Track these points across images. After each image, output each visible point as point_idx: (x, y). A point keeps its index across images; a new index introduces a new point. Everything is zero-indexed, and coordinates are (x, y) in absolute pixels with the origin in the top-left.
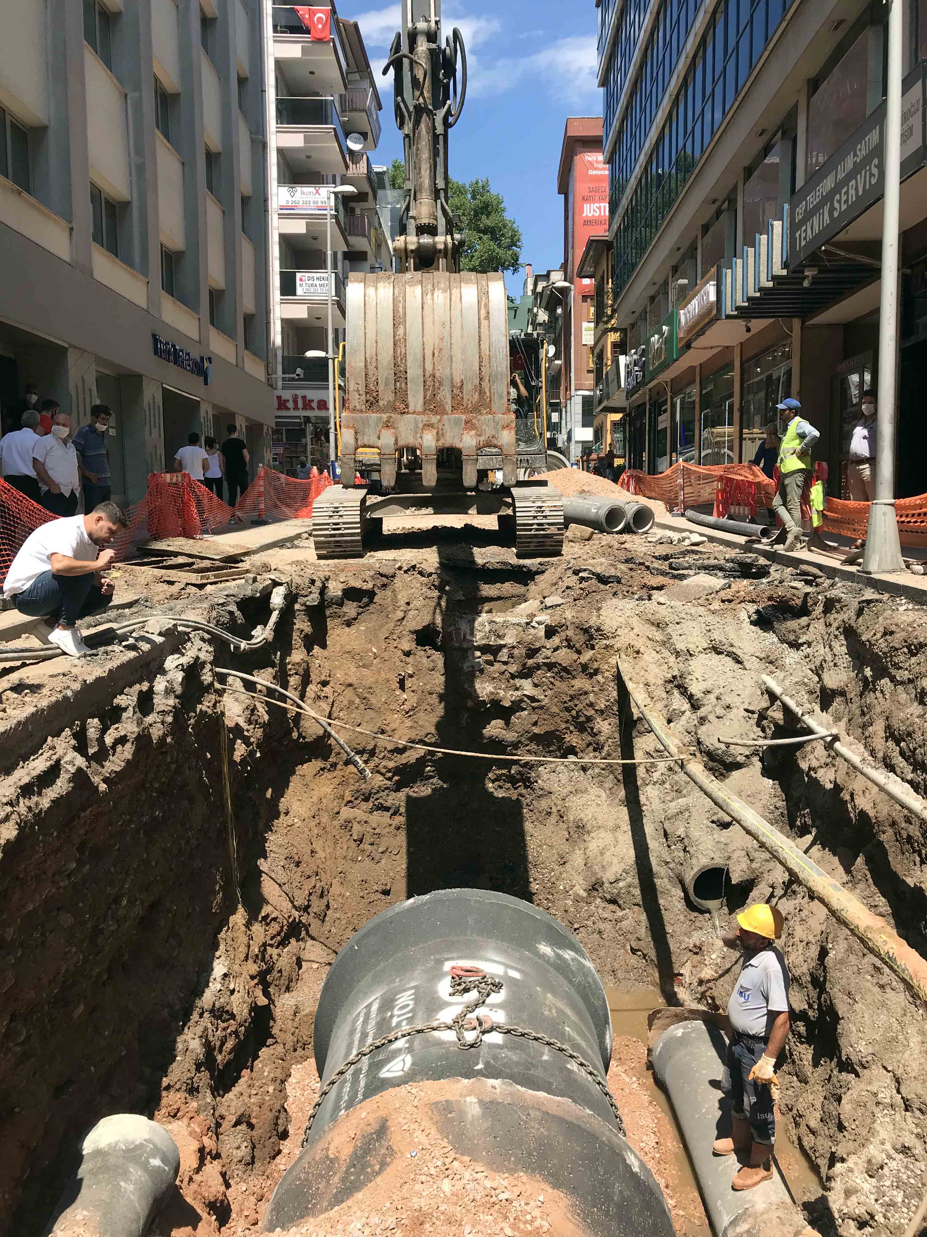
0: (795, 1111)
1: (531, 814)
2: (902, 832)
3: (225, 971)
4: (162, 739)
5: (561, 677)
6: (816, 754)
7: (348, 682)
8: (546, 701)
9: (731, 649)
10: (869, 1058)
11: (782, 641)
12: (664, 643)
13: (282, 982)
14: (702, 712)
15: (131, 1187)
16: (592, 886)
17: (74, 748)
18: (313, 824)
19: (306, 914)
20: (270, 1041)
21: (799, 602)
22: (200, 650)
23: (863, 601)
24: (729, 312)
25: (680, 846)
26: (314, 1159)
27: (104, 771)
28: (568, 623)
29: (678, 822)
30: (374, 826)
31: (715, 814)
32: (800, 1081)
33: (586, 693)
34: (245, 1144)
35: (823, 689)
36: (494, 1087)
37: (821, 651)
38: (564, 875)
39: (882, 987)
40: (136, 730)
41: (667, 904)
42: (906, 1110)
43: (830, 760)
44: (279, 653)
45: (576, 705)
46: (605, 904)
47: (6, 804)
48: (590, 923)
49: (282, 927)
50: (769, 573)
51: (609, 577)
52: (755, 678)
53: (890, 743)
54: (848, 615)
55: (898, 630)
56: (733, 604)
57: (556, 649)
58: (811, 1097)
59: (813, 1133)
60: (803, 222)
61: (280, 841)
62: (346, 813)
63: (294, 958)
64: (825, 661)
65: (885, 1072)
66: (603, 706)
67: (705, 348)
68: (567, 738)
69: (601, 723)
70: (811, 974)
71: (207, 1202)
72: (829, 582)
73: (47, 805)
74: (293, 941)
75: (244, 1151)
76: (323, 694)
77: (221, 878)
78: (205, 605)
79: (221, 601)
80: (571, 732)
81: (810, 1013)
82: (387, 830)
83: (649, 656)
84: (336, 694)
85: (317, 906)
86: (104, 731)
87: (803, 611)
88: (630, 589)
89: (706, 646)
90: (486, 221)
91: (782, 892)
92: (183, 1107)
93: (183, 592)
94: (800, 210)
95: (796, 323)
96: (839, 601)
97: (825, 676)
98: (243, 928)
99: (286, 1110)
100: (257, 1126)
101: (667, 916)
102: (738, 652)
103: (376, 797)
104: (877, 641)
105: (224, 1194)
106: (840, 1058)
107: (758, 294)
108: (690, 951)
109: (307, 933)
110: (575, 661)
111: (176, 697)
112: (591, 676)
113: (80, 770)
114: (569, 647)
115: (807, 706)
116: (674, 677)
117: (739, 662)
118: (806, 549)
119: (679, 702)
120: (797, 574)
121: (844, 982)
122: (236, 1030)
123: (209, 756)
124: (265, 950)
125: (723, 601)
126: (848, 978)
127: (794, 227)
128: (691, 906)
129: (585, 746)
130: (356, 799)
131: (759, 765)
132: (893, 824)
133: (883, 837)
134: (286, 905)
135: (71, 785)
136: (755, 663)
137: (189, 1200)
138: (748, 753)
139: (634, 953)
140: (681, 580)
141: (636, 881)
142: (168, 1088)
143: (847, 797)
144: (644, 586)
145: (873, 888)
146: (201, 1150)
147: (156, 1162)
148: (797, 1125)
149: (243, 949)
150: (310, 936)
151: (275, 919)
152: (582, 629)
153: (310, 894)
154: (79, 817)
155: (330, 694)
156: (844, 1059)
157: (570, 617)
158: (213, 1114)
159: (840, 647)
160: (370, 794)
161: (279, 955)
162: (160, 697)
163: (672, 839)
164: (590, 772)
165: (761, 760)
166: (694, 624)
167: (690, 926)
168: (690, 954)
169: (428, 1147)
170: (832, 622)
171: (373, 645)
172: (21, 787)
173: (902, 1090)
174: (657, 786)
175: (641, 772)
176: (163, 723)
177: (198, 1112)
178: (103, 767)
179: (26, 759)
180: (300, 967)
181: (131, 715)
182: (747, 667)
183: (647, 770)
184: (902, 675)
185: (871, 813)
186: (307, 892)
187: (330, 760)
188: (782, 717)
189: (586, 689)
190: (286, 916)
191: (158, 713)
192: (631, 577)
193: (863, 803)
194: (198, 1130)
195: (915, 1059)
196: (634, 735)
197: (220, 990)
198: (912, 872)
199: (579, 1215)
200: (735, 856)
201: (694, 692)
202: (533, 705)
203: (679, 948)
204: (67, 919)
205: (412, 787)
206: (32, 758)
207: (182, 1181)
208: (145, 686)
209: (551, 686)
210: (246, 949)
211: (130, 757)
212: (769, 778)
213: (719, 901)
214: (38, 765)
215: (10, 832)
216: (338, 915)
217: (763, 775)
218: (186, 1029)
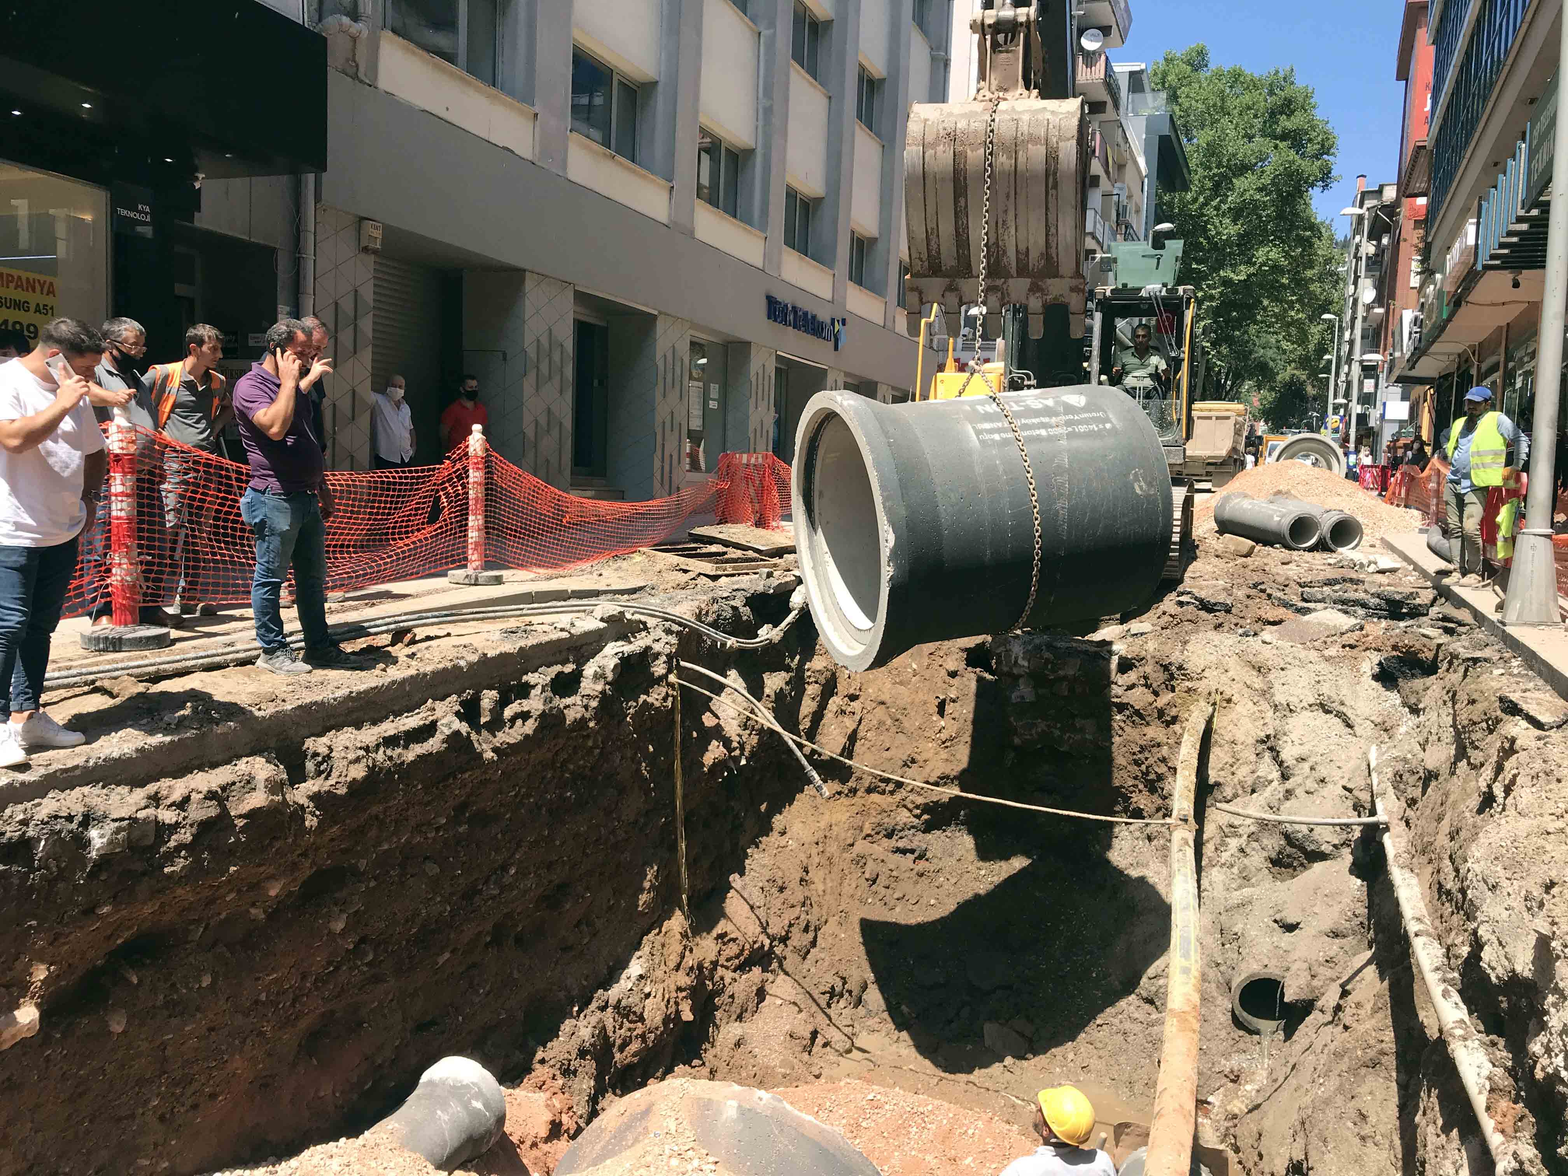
3: (643, 972)
4: (581, 722)
5: (1133, 722)
7: (879, 699)
9: (1342, 708)
11: (1405, 704)
13: (733, 1009)
14: (1289, 785)
15: (446, 1118)
17: (457, 714)
18: (814, 851)
19: (781, 945)
20: (696, 1062)
21: (1430, 655)
22: (656, 641)
23: (1469, 659)
24: (1486, 261)
25: (1234, 946)
28: (1149, 657)
29: (1236, 916)
30: (892, 867)
31: (1279, 911)
33: (1159, 745)
35: (1424, 769)
36: (761, 1099)
37: (1431, 720)
38: (1102, 961)
39: (1363, 1138)
40: (541, 707)
44: (798, 657)
45: (1147, 759)
46: (1141, 1003)
47: (361, 748)
48: (1116, 1021)
49: (742, 950)
51: (1215, 604)
52: (1364, 748)
54: (1458, 676)
55: (1480, 699)
56: (1355, 651)
57: (1131, 687)
60: (1537, 148)
61: (765, 861)
62: (862, 846)
63: (754, 988)
64: (1432, 733)
68: (1135, 798)
69: (1173, 784)
73: (413, 759)
74: (757, 969)
76: (849, 709)
77: (657, 877)
78: (706, 597)
79: (725, 595)
80: (1140, 791)
82: (907, 874)
83: (1243, 707)
84: (865, 711)
85: (798, 939)
86: (503, 703)
87: (1430, 669)
88: (1241, 622)
89: (1312, 700)
90: (1286, 123)
91: (1331, 1019)
92: (549, 1081)
93: (692, 581)
94: (1534, 136)
96: (1457, 657)
97: (1427, 753)
98: (681, 937)
102: (1350, 713)
103: (900, 834)
104: (1462, 710)
107: (1512, 239)
108: (1225, 1077)
109: (781, 966)
110: (1151, 704)
111: (606, 683)
112: (1168, 724)
113: (459, 734)
114: (1147, 686)
116: (1268, 737)
117: (1349, 726)
119: (1268, 769)
121: (1321, 1125)
122: (645, 1034)
123: (651, 748)
124: (715, 969)
126: (1328, 1123)
127: (1530, 155)
128: (1237, 1023)
129: (1154, 810)
130: (878, 833)
131: (1349, 859)
134: (752, 929)
135: (445, 745)
136: (1369, 729)
138: (1336, 842)
140: (1305, 615)
142: (542, 1061)
144: (1257, 619)
145: (1389, 1021)
147: (478, 1105)
149: (674, 958)
150: (783, 970)
151: (734, 940)
152: (1161, 665)
153: (791, 925)
154: (455, 778)
155: (858, 711)
157: (1151, 649)
158: (588, 1102)
159: (1445, 717)
160: (893, 831)
161: (734, 980)
162: (588, 681)
163: (1227, 936)
164: (1155, 842)
165: (1352, 853)
166: (1302, 672)
167: (1232, 1046)
168: (1225, 1080)
169: (674, 1132)
170: (1447, 683)
171: (914, 660)
172: (384, 738)
174: (1224, 868)
175: (1209, 849)
176: (586, 707)
177: (566, 1091)
178: (495, 737)
179: (398, 714)
180: (761, 1000)
181: (539, 693)
182: (1358, 734)
183: (1216, 849)
184: (1474, 757)
186: (787, 922)
187: (850, 784)
189: (1158, 740)
190: (751, 940)
191: (582, 696)
192: (1246, 606)
194: (558, 1106)
196: (1208, 803)
197: (631, 990)
200: (1294, 968)
201: (1286, 758)
202: (1096, 752)
203: (1210, 1069)
204: (432, 869)
205: (944, 831)
206: (406, 715)
207: (520, 1141)
209: (1121, 731)
210: (679, 958)
211: (530, 732)
212: (1358, 877)
213: (1274, 1024)
214: (411, 722)
215: (358, 772)
216: (822, 955)
217: (1351, 872)
218: (582, 1015)
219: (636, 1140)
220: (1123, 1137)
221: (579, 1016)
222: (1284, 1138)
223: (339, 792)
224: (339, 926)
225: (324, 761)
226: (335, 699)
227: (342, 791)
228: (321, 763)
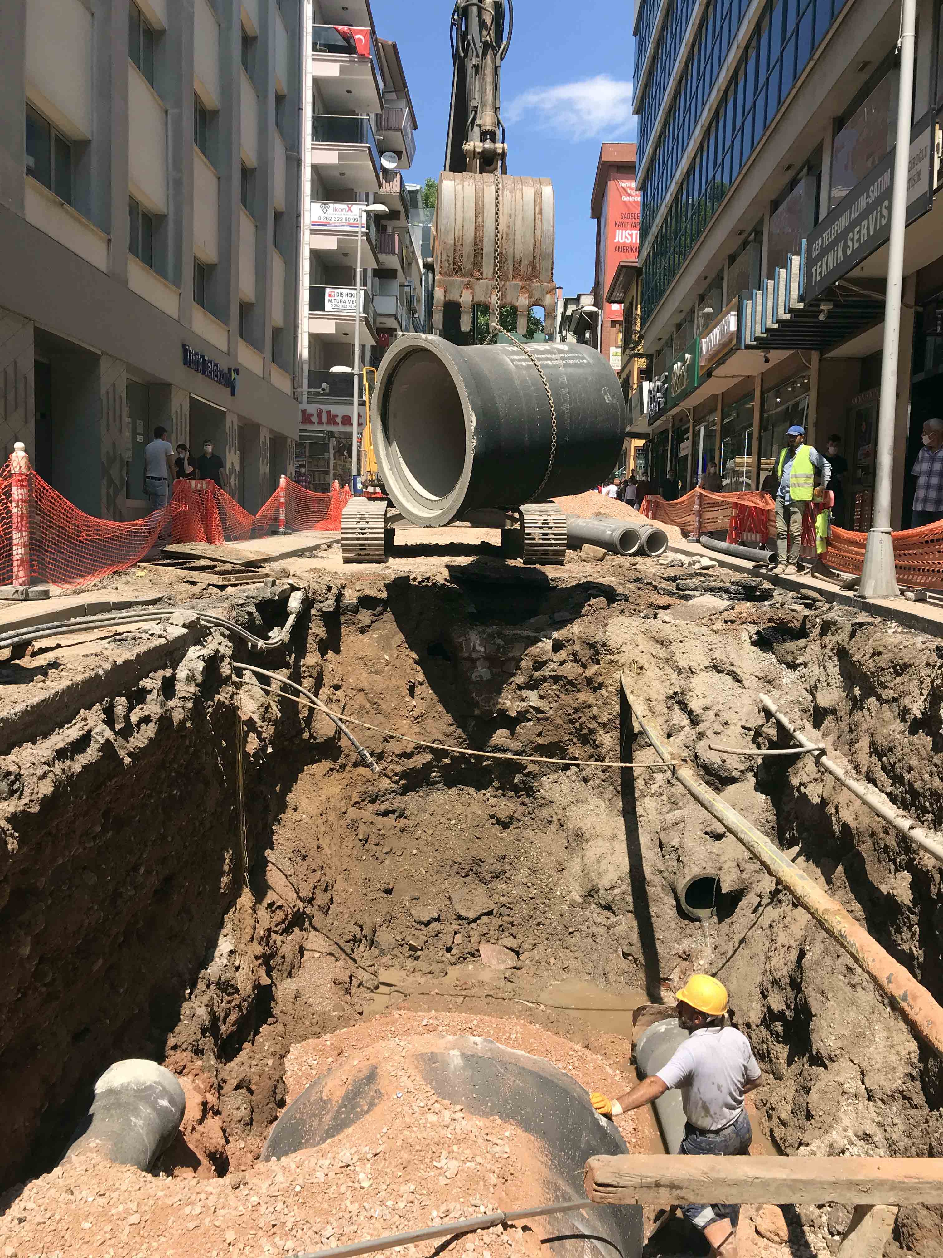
0: (768, 1105)
1: (532, 822)
2: (880, 842)
3: (231, 948)
4: (183, 722)
5: (566, 690)
6: (806, 769)
7: (359, 687)
8: (551, 712)
9: (732, 668)
10: (838, 1052)
11: (781, 662)
12: (667, 661)
13: (285, 967)
14: (701, 728)
15: (140, 1123)
16: (589, 892)
17: (104, 721)
18: (320, 821)
19: (310, 906)
20: (270, 1020)
21: (798, 624)
22: (220, 644)
23: (856, 624)
24: (748, 342)
25: (674, 856)
26: (309, 1101)
27: (129, 745)
28: (575, 638)
29: (672, 833)
30: (380, 827)
31: (709, 825)
32: (776, 1079)
33: (590, 706)
34: (245, 1106)
35: (816, 708)
36: (476, 1045)
37: (816, 671)
38: (561, 882)
39: (853, 986)
40: (160, 711)
41: (658, 911)
42: (869, 1100)
43: (819, 775)
44: (293, 655)
45: (580, 718)
46: (600, 910)
47: (44, 763)
48: (584, 928)
49: (287, 915)
50: (772, 596)
51: (617, 595)
52: (753, 696)
53: (874, 759)
54: (842, 637)
55: (885, 651)
56: (735, 625)
57: (562, 663)
58: (784, 1091)
59: (784, 1124)
60: (820, 257)
61: (289, 835)
62: (353, 813)
63: (297, 947)
64: (819, 681)
65: (852, 1064)
66: (606, 719)
67: (726, 377)
68: (571, 749)
69: (603, 735)
70: (790, 976)
71: (208, 1152)
72: (827, 606)
73: (79, 770)
74: (296, 930)
75: (243, 1112)
76: (335, 698)
77: (231, 861)
78: (226, 605)
79: (241, 602)
80: (574, 744)
81: (788, 1013)
82: (392, 832)
83: (652, 673)
84: (348, 698)
85: (321, 899)
86: (130, 709)
87: (802, 633)
88: (637, 608)
89: (707, 664)
91: (769, 901)
92: (189, 1064)
93: (205, 592)
94: (816, 246)
95: (815, 356)
96: (835, 623)
97: (819, 696)
98: (250, 911)
99: (284, 1082)
100: (256, 1092)
101: (657, 923)
102: (738, 671)
103: (382, 799)
104: (866, 661)
105: (224, 1147)
106: (811, 1053)
107: (776, 326)
108: (680, 957)
109: (311, 924)
110: (581, 675)
111: (197, 685)
112: (595, 689)
113: (108, 741)
114: (575, 661)
115: (799, 722)
116: (676, 693)
117: (738, 680)
118: (809, 575)
119: (679, 718)
120: (798, 598)
121: (818, 981)
122: (240, 1004)
123: (224, 744)
124: (270, 935)
125: (726, 622)
126: (822, 978)
127: (810, 263)
128: (682, 914)
129: (587, 758)
130: (363, 800)
131: (753, 780)
132: (873, 834)
133: (862, 848)
134: (291, 895)
135: (100, 754)
136: (754, 682)
137: (191, 1146)
138: (743, 768)
139: (625, 958)
140: (687, 600)
141: (630, 889)
142: (175, 1047)
143: (833, 811)
144: (651, 605)
145: (851, 895)
146: (205, 1104)
147: (164, 1103)
148: (770, 1117)
149: (249, 930)
150: (313, 927)
151: (280, 907)
152: (588, 644)
153: (315, 887)
154: (105, 785)
155: (342, 697)
156: (814, 1053)
157: (577, 632)
158: (216, 1076)
159: (834, 668)
160: (377, 796)
161: (283, 942)
162: (182, 684)
163: (667, 849)
164: (591, 783)
165: (756, 775)
166: (697, 643)
167: (681, 933)
168: (679, 960)
169: (413, 1090)
170: (827, 643)
171: (386, 652)
172: (57, 751)
173: (866, 1081)
174: (655, 797)
175: (639, 784)
176: (183, 708)
177: (202, 1070)
178: (128, 742)
179: (61, 726)
180: (302, 956)
181: (155, 697)
182: (746, 686)
183: (646, 783)
184: (887, 694)
185: (853, 824)
186: (312, 885)
187: (340, 761)
188: (776, 734)
189: (589, 702)
190: (291, 905)
191: (180, 698)
192: (639, 596)
193: (846, 815)
194: (202, 1086)
195: (879, 1053)
196: (634, 748)
197: (226, 966)
198: (887, 879)
199: (547, 1156)
200: (726, 867)
201: (693, 709)
202: (538, 716)
203: (668, 953)
204: (91, 879)
205: (417, 792)
206: (67, 726)
207: (186, 1129)
208: (168, 672)
209: (556, 698)
210: (252, 930)
211: (153, 736)
212: (762, 793)
213: (709, 910)
214: (72, 733)
215: (46, 788)
216: (341, 909)
217: (756, 790)
218: (193, 997)
219: (372, 1105)
220: (640, 1017)
221: (190, 998)
222: (751, 995)
223: (32, 810)
224: (26, 951)
225: (17, 779)
226: (15, 714)
227: (35, 809)
228: (13, 782)
